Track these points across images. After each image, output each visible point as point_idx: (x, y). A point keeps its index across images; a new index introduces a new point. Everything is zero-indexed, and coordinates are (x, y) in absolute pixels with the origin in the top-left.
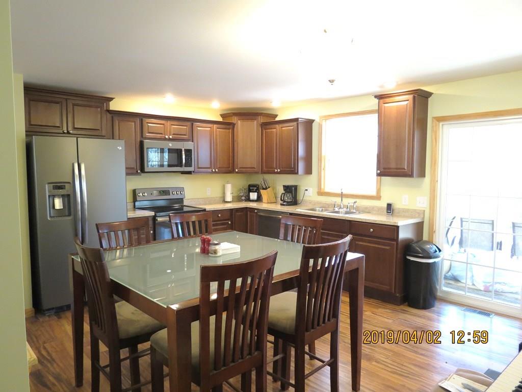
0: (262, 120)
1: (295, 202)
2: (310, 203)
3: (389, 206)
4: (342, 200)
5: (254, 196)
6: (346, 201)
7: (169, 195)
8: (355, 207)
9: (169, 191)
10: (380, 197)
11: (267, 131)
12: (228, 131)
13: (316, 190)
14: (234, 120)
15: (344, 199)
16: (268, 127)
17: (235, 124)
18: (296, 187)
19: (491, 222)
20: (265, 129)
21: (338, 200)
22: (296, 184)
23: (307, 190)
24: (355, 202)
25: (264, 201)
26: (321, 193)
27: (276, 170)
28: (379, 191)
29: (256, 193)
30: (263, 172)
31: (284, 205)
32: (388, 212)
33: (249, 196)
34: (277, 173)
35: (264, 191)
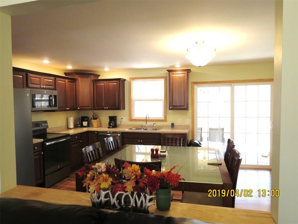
0: (93, 78)
1: (115, 126)
2: (125, 125)
3: (173, 125)
4: (146, 123)
5: (85, 123)
6: (149, 123)
7: (40, 126)
8: (154, 126)
9: (39, 124)
10: (167, 120)
11: (97, 84)
12: (73, 83)
13: (128, 118)
14: (76, 77)
15: (147, 122)
16: (98, 82)
17: (77, 80)
18: (116, 117)
19: (222, 129)
20: (96, 83)
21: (144, 123)
22: (115, 115)
23: (122, 118)
24: (154, 124)
25: (94, 126)
26: (131, 120)
27: (105, 108)
28: (165, 117)
29: (87, 122)
30: (95, 109)
31: (110, 128)
32: (172, 127)
33: (82, 124)
34: (106, 109)
35: (95, 120)
